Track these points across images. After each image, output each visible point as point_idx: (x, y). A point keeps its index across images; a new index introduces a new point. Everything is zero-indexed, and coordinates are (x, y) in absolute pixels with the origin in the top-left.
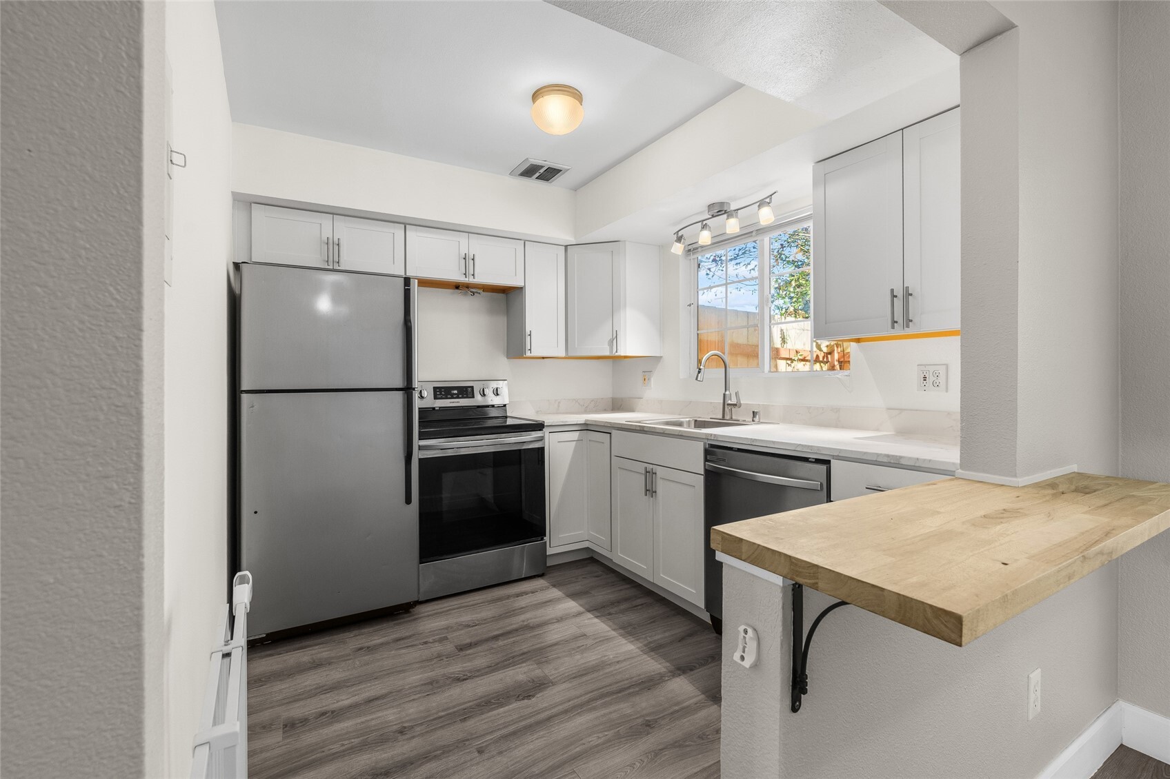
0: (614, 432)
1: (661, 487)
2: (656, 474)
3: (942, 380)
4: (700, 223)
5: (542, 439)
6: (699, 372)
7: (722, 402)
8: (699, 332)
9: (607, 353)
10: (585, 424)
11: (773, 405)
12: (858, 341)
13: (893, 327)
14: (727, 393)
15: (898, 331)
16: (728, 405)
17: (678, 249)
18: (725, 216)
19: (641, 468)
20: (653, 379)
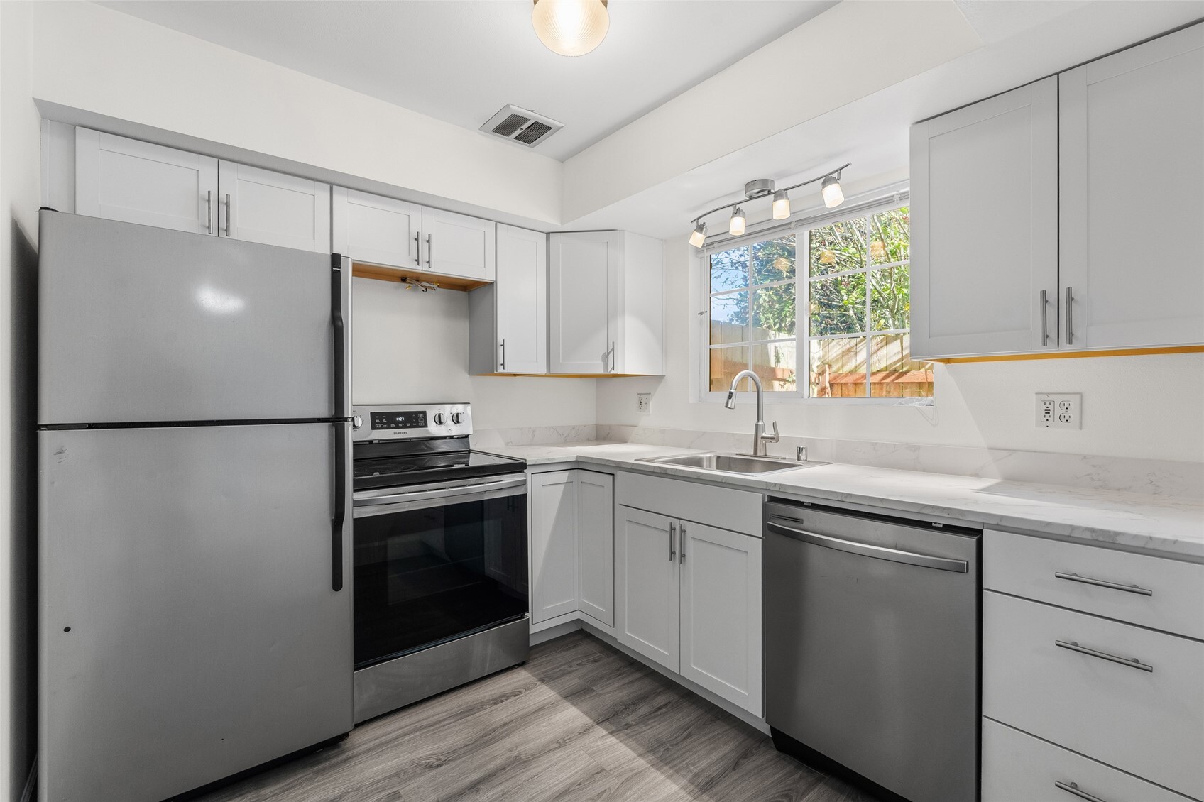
0: (619, 474)
1: (691, 548)
2: (685, 531)
3: (1073, 414)
4: (733, 207)
5: (524, 483)
6: (730, 397)
7: (754, 433)
8: (713, 347)
9: (601, 371)
10: (577, 462)
11: (821, 440)
12: (948, 361)
13: (1045, 344)
14: (760, 423)
15: (1051, 348)
16: (763, 438)
17: (698, 239)
18: (772, 197)
19: (664, 523)
20: (651, 403)
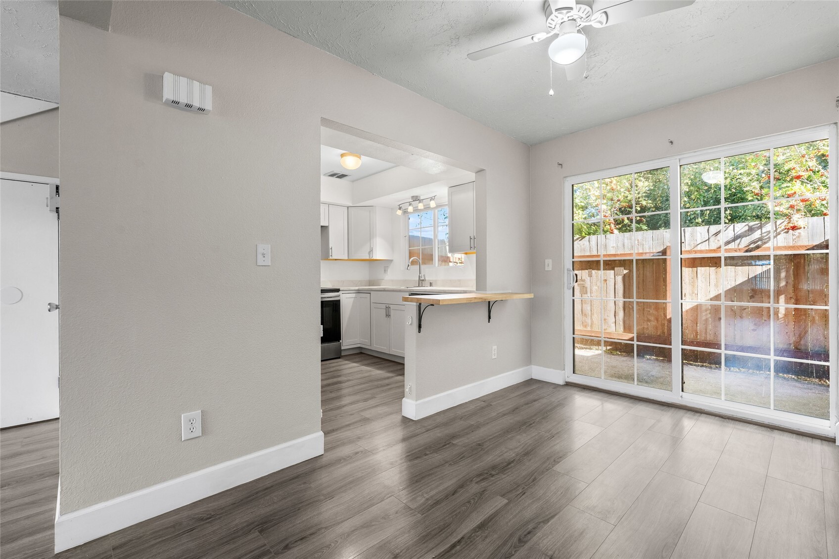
0: (372, 292)
1: (392, 313)
2: (390, 308)
4: (408, 203)
5: (339, 296)
6: (408, 266)
7: (418, 279)
8: (410, 248)
9: (368, 258)
10: (358, 290)
11: (438, 280)
12: (466, 254)
13: (471, 249)
14: (420, 276)
15: (472, 251)
16: (421, 280)
17: (399, 212)
18: (418, 201)
19: (384, 306)
20: (389, 271)
